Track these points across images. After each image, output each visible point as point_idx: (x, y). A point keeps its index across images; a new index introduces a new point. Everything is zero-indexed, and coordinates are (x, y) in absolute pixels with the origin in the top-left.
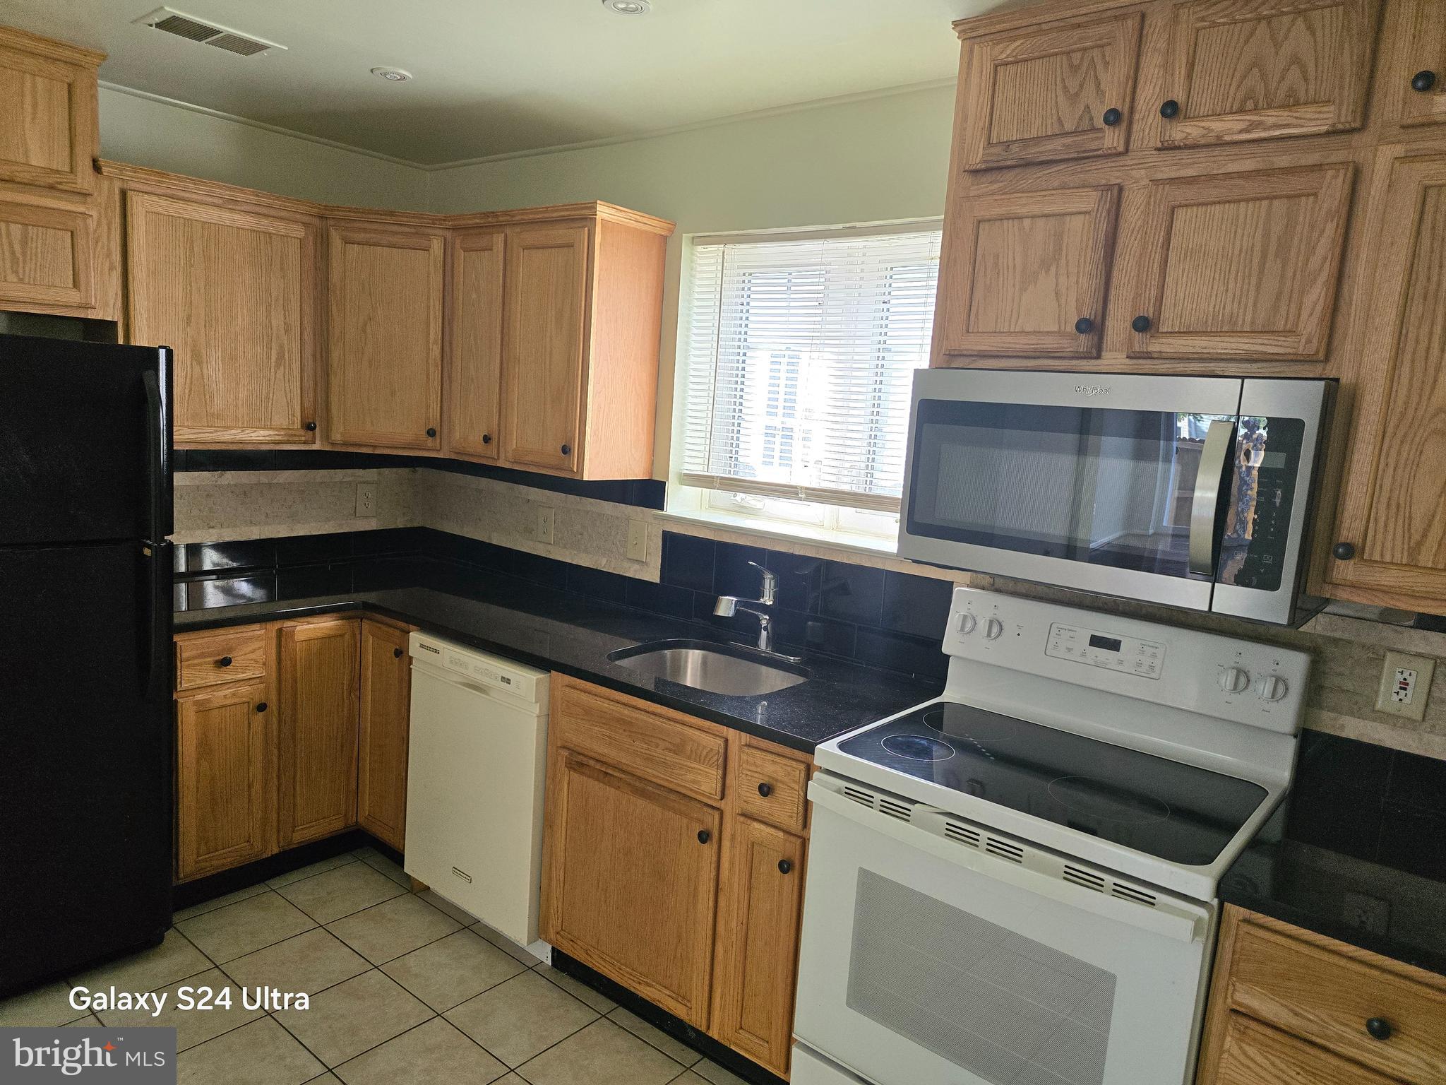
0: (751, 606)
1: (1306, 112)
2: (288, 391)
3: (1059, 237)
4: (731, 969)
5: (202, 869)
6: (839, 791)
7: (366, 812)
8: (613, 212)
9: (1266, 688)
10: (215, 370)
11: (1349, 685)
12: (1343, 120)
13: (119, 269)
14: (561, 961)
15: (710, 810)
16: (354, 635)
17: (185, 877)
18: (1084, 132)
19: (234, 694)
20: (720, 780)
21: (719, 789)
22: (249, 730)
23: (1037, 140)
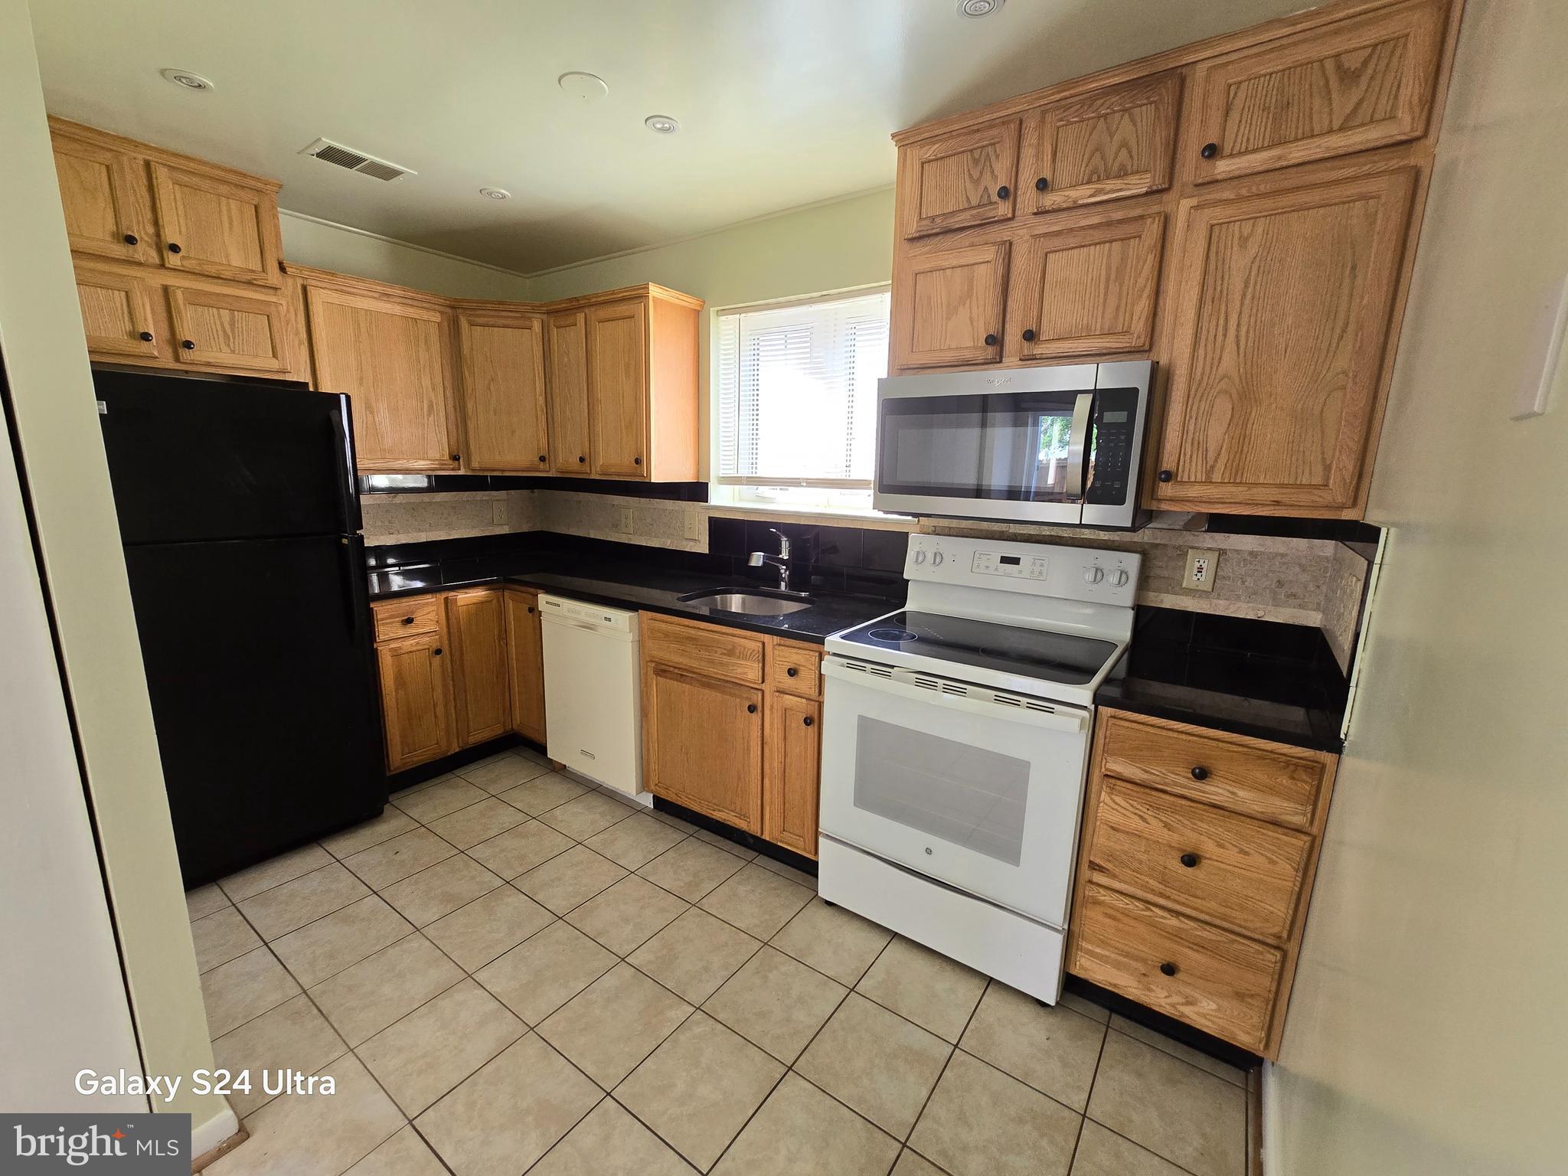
0: (773, 559)
1: (1133, 179)
2: (437, 432)
3: (971, 280)
4: (775, 792)
5: (406, 764)
6: (843, 665)
7: (518, 720)
8: (661, 291)
9: (1113, 579)
10: (383, 416)
11: (1165, 573)
12: (1157, 182)
13: (306, 344)
14: (660, 804)
15: (755, 691)
16: (499, 601)
17: (395, 769)
18: (984, 205)
19: (418, 643)
20: (760, 670)
21: (760, 676)
22: (431, 668)
23: (953, 213)
